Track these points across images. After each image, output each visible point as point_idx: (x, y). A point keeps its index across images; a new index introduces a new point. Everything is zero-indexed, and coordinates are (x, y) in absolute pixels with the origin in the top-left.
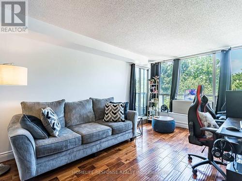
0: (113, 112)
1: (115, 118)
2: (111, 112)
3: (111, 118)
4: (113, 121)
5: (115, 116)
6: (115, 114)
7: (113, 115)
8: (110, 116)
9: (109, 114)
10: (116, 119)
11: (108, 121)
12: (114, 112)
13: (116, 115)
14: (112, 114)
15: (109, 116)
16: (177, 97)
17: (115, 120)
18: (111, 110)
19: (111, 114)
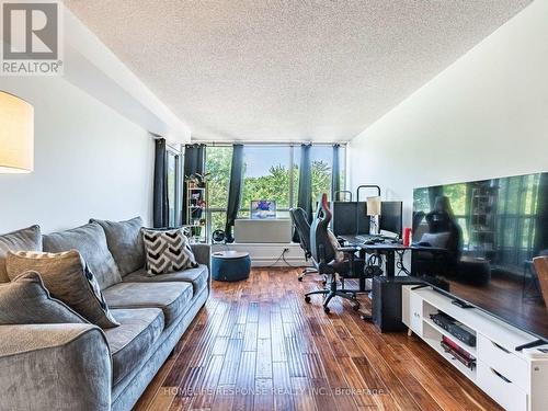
0: (171, 250)
1: (178, 262)
2: (167, 251)
3: (170, 264)
4: (176, 270)
5: (178, 258)
6: (178, 253)
7: (174, 256)
8: (167, 260)
9: (163, 256)
10: (182, 264)
11: (162, 273)
12: (176, 249)
13: (180, 256)
14: (171, 254)
15: (163, 261)
16: (240, 215)
17: (178, 267)
18: (166, 246)
19: (166, 254)
